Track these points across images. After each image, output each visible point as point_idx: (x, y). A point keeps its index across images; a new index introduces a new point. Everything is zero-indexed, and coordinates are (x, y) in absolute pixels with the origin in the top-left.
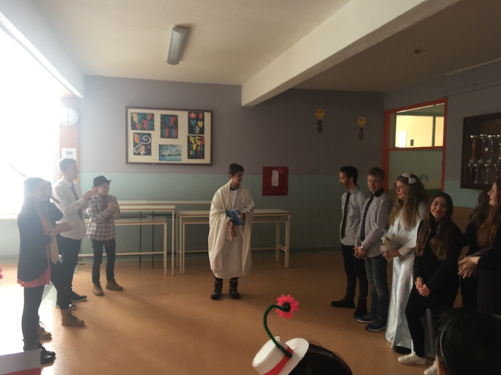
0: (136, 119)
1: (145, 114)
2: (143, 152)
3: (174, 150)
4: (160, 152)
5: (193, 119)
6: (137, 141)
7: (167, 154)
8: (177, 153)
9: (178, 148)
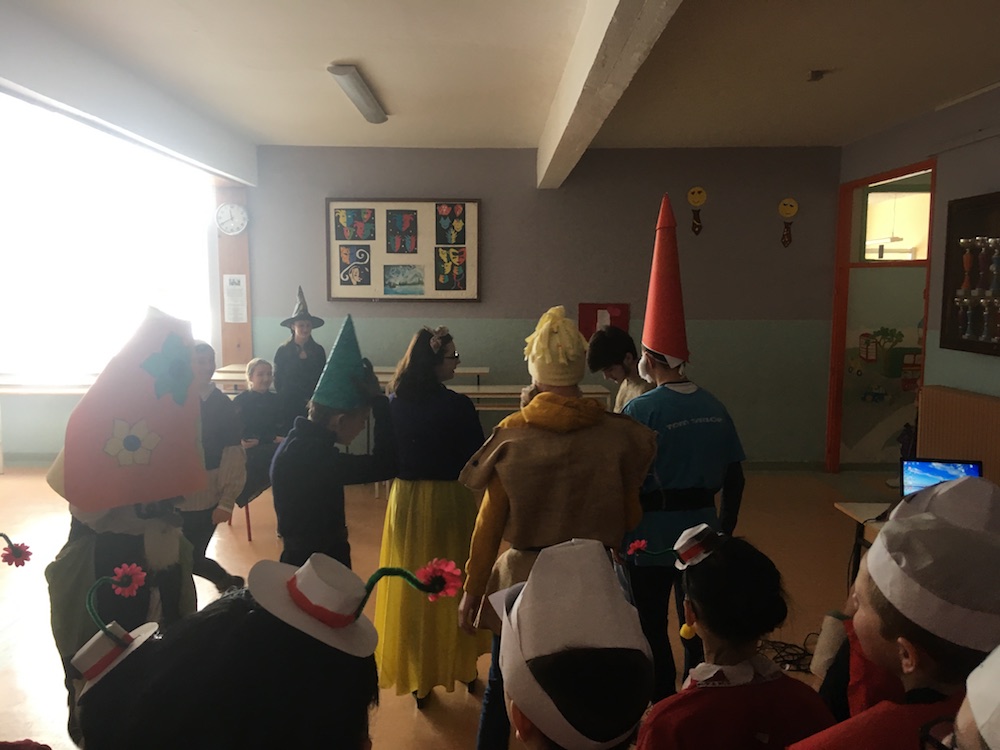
0: (343, 221)
1: (358, 211)
2: (356, 279)
3: (409, 276)
4: (385, 280)
5: (445, 217)
6: (346, 260)
7: (397, 283)
8: (416, 280)
9: (417, 270)
